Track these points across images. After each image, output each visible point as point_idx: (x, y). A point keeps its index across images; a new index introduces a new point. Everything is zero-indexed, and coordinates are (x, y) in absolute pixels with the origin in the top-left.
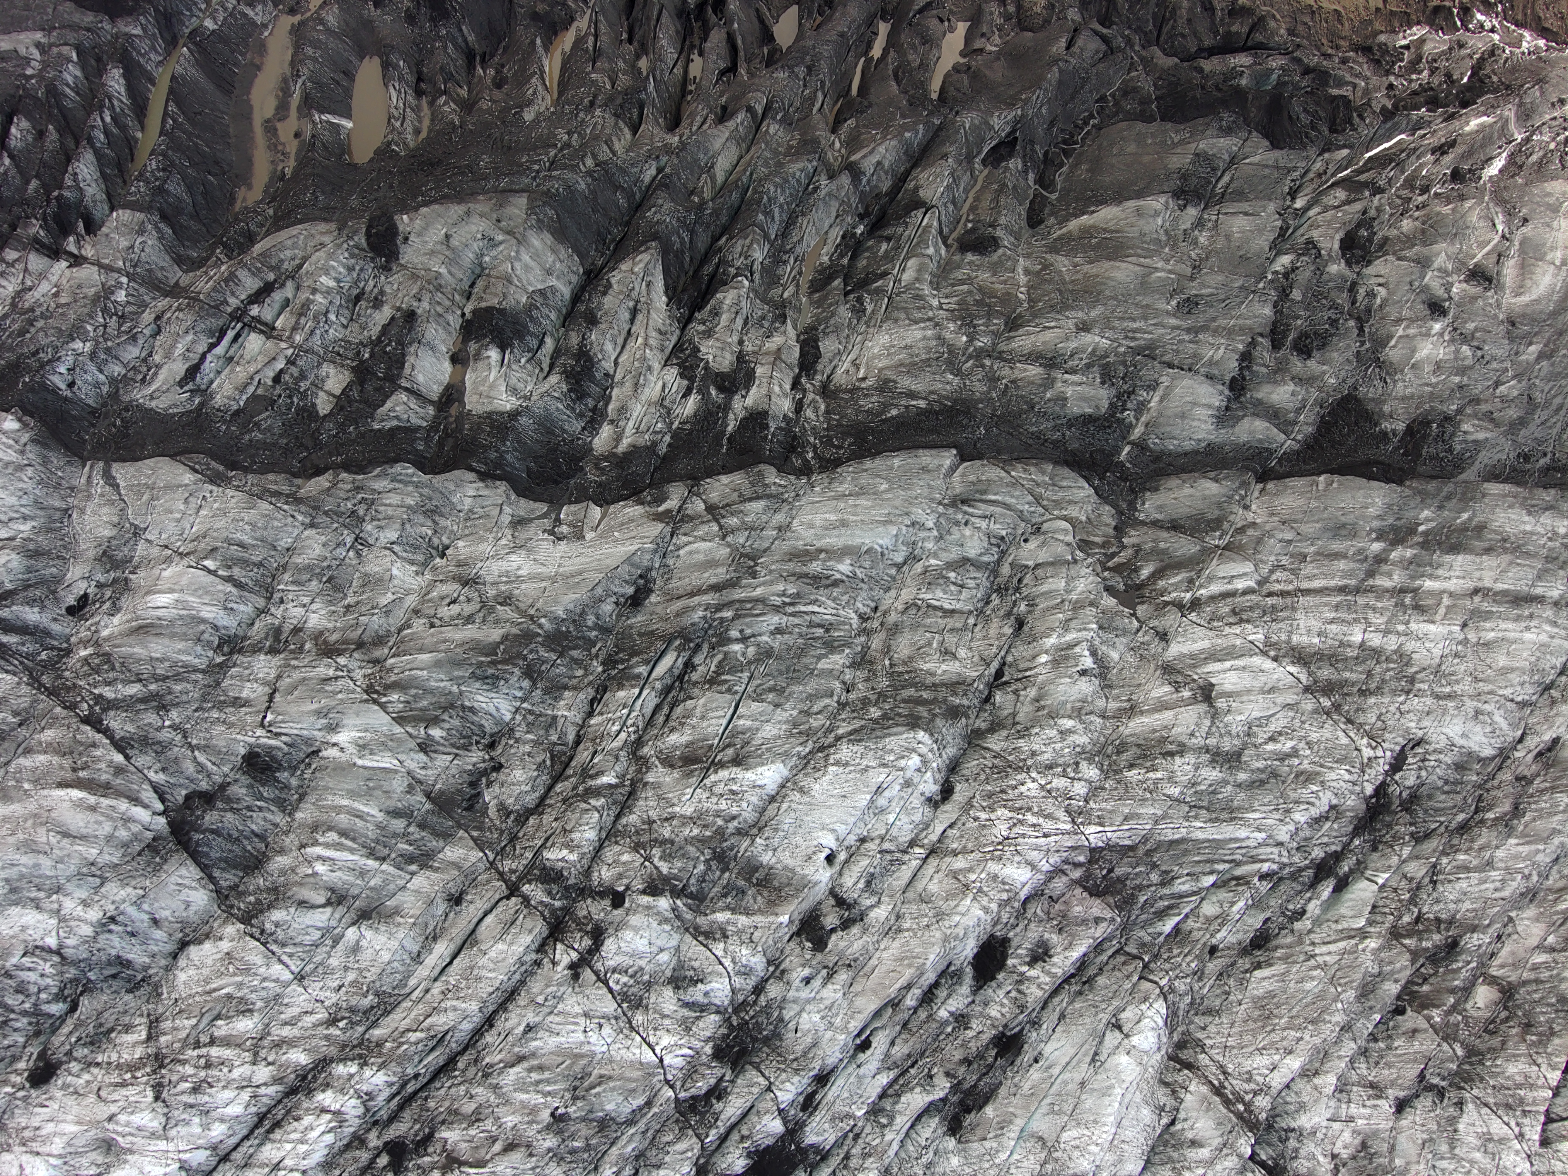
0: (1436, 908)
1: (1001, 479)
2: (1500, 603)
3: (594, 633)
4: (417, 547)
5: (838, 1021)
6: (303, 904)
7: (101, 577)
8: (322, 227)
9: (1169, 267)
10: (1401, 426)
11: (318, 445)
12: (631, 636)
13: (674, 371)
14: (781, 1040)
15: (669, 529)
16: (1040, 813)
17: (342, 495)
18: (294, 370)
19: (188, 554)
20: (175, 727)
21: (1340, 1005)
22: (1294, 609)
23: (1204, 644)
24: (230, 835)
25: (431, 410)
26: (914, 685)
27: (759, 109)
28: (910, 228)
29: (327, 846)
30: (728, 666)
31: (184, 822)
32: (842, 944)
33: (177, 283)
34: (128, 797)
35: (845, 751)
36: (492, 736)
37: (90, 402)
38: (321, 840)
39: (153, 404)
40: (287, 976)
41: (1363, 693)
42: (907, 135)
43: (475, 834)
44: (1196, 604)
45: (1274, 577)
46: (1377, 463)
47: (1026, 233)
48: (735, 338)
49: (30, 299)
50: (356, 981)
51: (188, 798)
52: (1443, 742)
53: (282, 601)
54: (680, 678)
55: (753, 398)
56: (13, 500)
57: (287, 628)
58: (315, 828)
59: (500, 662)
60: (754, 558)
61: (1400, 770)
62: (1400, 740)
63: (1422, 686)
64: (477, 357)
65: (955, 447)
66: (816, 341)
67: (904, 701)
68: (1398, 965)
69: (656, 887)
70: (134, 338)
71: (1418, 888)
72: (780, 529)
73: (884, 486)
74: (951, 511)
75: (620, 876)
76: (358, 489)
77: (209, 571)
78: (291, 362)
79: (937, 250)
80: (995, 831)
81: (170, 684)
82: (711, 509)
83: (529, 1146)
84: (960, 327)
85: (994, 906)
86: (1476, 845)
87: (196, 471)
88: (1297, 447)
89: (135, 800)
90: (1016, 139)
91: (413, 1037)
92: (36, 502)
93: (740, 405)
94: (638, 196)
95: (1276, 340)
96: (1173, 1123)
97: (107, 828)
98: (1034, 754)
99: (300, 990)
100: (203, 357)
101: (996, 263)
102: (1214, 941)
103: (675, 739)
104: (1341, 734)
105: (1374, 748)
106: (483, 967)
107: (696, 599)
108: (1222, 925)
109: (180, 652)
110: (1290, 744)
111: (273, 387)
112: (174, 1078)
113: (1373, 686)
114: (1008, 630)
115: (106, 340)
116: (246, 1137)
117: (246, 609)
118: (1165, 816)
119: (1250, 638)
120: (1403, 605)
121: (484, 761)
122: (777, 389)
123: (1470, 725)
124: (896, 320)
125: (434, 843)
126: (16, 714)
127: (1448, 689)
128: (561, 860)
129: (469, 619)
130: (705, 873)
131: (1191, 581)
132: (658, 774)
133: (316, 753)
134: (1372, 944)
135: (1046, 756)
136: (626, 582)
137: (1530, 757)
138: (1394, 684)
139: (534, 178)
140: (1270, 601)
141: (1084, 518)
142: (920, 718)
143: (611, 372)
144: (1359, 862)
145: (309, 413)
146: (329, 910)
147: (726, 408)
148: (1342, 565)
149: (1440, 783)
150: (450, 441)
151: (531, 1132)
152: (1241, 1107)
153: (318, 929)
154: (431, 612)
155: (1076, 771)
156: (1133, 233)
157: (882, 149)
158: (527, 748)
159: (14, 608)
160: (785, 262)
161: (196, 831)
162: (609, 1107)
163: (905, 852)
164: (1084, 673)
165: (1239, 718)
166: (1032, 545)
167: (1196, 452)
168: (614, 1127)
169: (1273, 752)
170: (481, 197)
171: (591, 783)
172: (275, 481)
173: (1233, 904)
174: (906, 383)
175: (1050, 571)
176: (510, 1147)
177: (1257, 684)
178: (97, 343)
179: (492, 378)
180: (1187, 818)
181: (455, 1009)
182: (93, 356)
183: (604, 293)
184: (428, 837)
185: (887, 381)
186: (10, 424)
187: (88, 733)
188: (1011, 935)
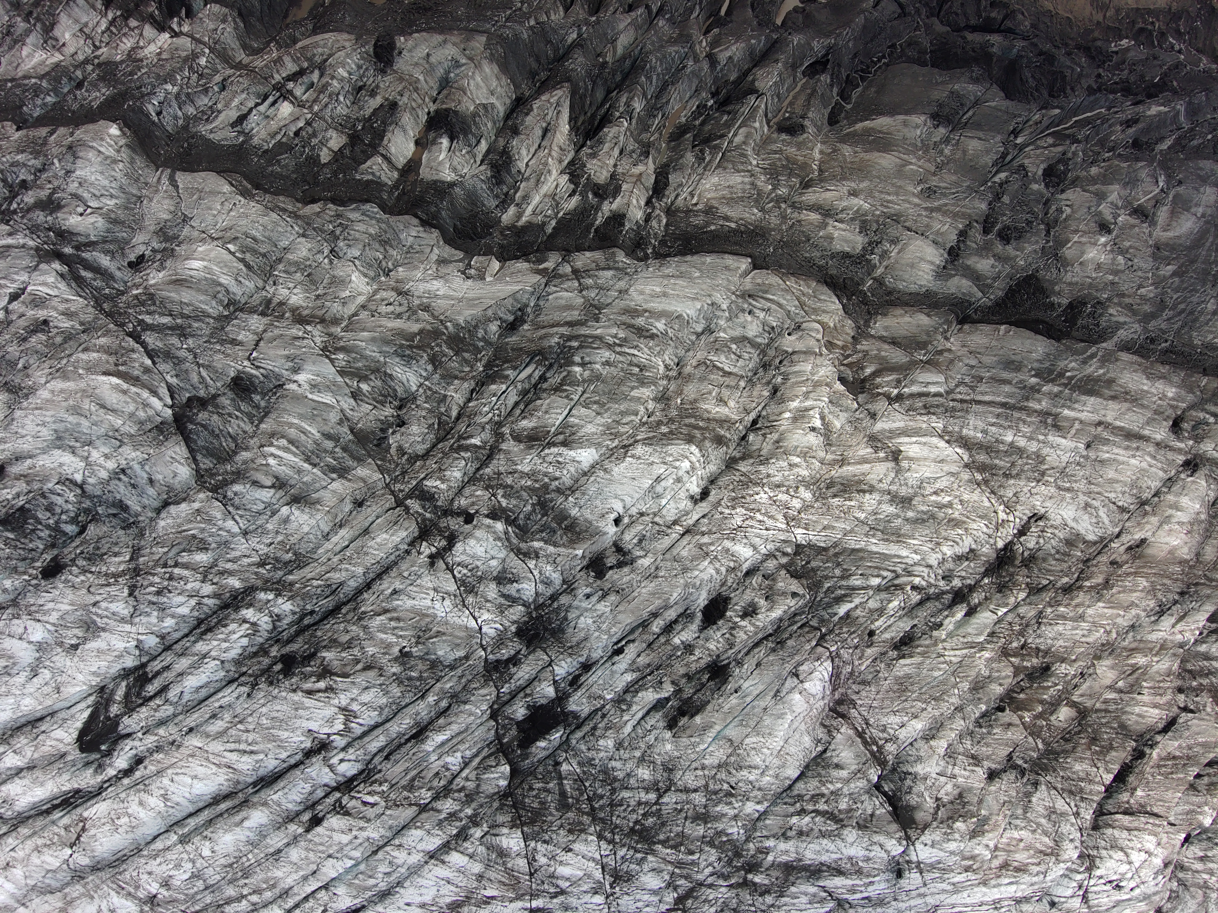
0: (1037, 641)
1: (779, 285)
2: (1116, 435)
3: (482, 344)
4: (371, 266)
5: (604, 626)
6: (256, 483)
7: (155, 245)
8: (345, 36)
9: (920, 163)
10: (1065, 302)
11: (316, 183)
12: (506, 349)
13: (566, 177)
14: (563, 633)
15: (544, 280)
16: (766, 514)
17: (328, 218)
18: (310, 130)
19: (217, 239)
20: (189, 350)
21: (956, 691)
22: (967, 411)
23: (901, 424)
24: (213, 431)
25: (396, 175)
26: (695, 417)
27: (654, 9)
28: (745, 106)
29: (279, 448)
30: (569, 380)
31: (184, 415)
32: (616, 576)
33: (240, 61)
34: (149, 389)
35: (639, 450)
36: (401, 400)
37: (169, 129)
38: (275, 443)
39: (211, 136)
40: (236, 529)
41: (1007, 476)
42: (753, 41)
44: (899, 398)
45: (958, 390)
46: (1043, 322)
47: (826, 128)
48: (612, 162)
49: (141, 54)
50: (283, 542)
51: (189, 399)
52: (1058, 521)
53: (275, 284)
54: (535, 386)
55: (617, 204)
56: (106, 183)
57: (276, 301)
58: (273, 435)
59: (415, 347)
60: (599, 309)
61: (1025, 534)
62: (1027, 512)
63: (1049, 479)
64: (434, 142)
65: (750, 256)
66: (667, 174)
67: (686, 425)
68: (1003, 674)
69: (496, 514)
70: (206, 91)
71: (1027, 626)
72: (620, 292)
73: (697, 274)
74: (740, 300)
75: (473, 504)
76: (339, 216)
77: (230, 252)
78: (308, 123)
79: (762, 127)
80: (733, 522)
81: (191, 321)
82: (575, 272)
83: (381, 669)
84: (769, 180)
85: (723, 570)
86: (1074, 603)
87: (232, 185)
88: (990, 304)
89: (154, 393)
90: (828, 60)
91: (315, 583)
92: (121, 187)
93: (608, 208)
94: (561, 52)
95: (987, 226)
96: (825, 751)
97: (131, 408)
98: (769, 476)
99: (244, 541)
100: (251, 110)
101: (801, 143)
102: (873, 627)
103: (525, 423)
104: (985, 499)
105: (1008, 514)
106: (371, 548)
107: (555, 330)
108: (880, 616)
109: (201, 301)
110: (948, 499)
111: (294, 138)
112: (145, 583)
113: (1014, 472)
114: (766, 393)
115: (188, 88)
116: (186, 635)
117: (250, 285)
118: (852, 531)
119: (933, 425)
120: (1045, 423)
121: (393, 416)
122: (634, 201)
123: (1080, 513)
124: (725, 169)
125: (350, 463)
126: (82, 324)
127: (1068, 485)
128: (435, 487)
129: (398, 316)
130: (530, 514)
131: (899, 381)
132: (509, 445)
133: (281, 386)
134: (987, 655)
135: (777, 478)
136: (509, 311)
137: (1123, 549)
138: (1029, 474)
139: (494, 25)
140: (951, 404)
141: (832, 325)
142: (694, 437)
143: (523, 171)
144: (986, 598)
145: (314, 160)
146: (272, 491)
147: (598, 208)
148: (1007, 388)
149: (1053, 552)
150: (406, 198)
151: (384, 660)
152: (875, 748)
153: (263, 502)
154: (374, 308)
155: (796, 492)
156: (899, 136)
157: (734, 48)
158: (423, 413)
159: (94, 254)
160: (655, 116)
161: (191, 423)
162: (440, 653)
163: (669, 527)
164: (813, 429)
165: (915, 475)
166: (793, 337)
167: (918, 294)
168: (441, 668)
169: (935, 502)
170: (455, 32)
171: (463, 442)
172: (283, 201)
173: (890, 601)
174: (725, 210)
175: (802, 356)
176: (368, 668)
177: (932, 456)
178: (182, 88)
179: (441, 158)
180: (866, 535)
181: (347, 570)
182: (177, 96)
183: (527, 114)
184: (347, 457)
185: (712, 207)
186: (114, 130)
187: (131, 342)
188: (732, 595)
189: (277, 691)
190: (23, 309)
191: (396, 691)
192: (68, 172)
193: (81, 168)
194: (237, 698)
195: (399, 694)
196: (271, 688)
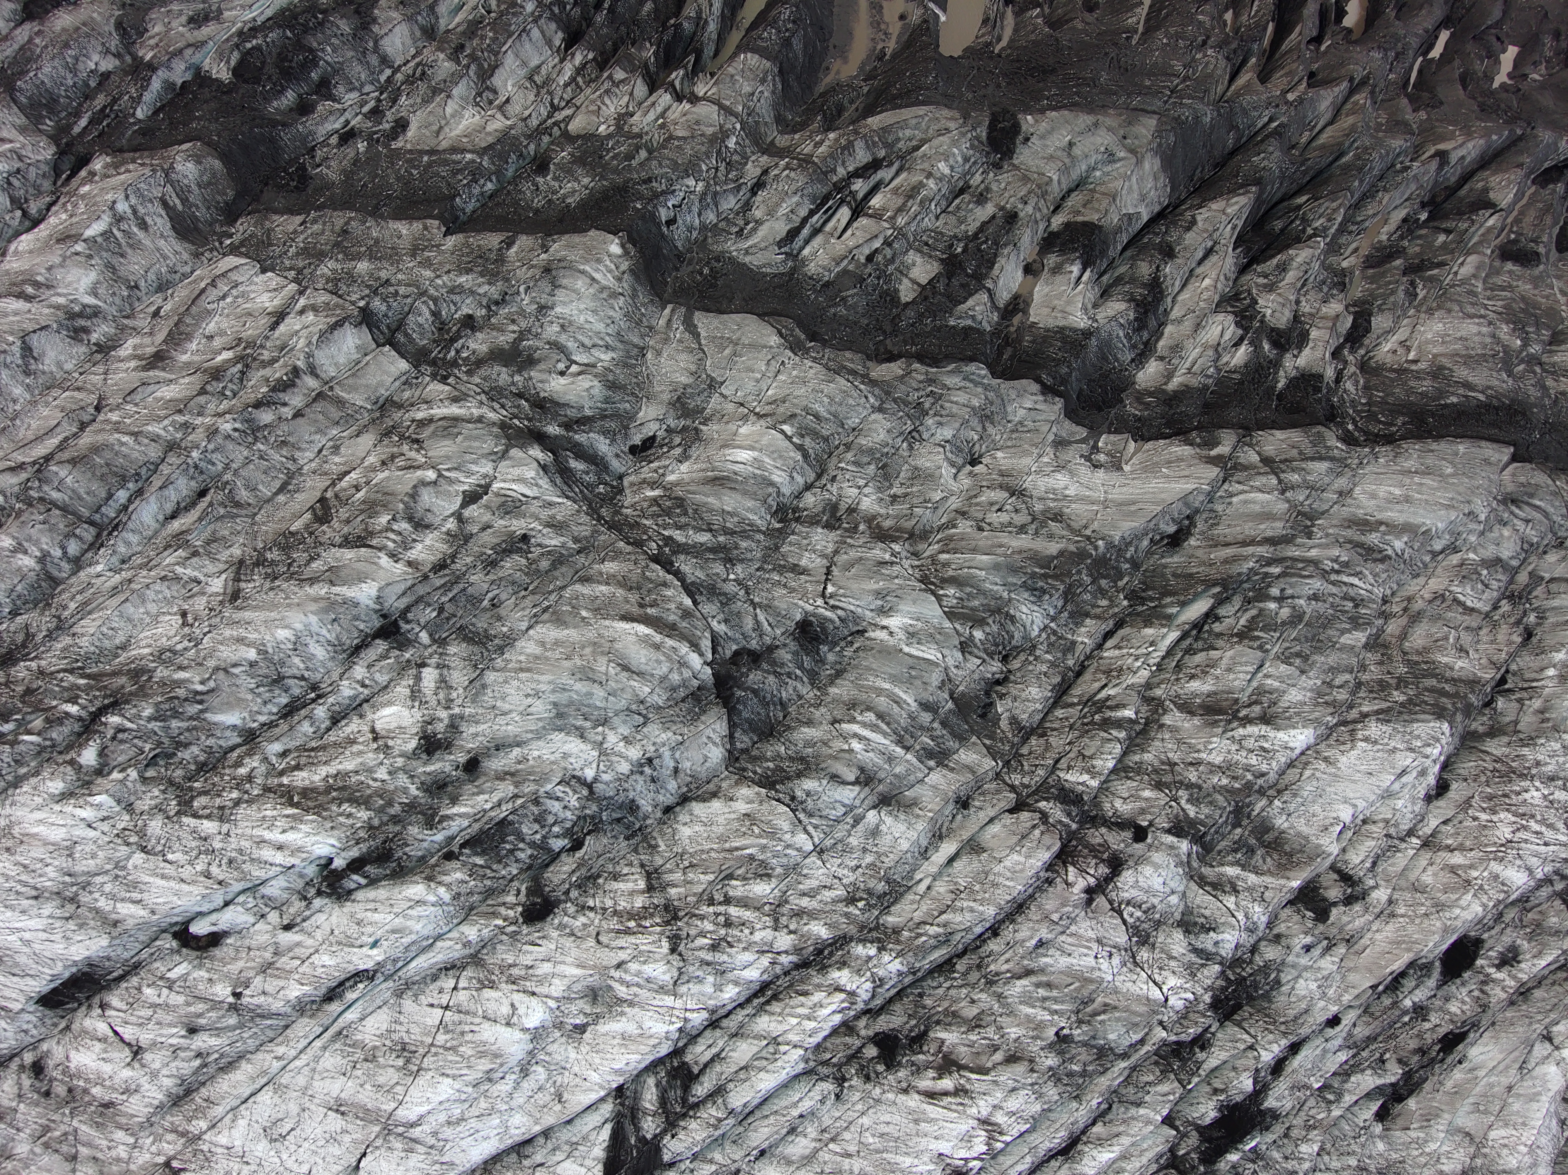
1: (1548, 486)
3: (1127, 566)
4: (961, 451)
5: (1331, 992)
6: (835, 778)
7: (671, 422)
8: (946, 112)
11: (896, 332)
12: (1163, 575)
13: (1230, 318)
14: (1270, 1001)
15: (1222, 474)
16: (1542, 822)
17: (914, 385)
18: (888, 252)
19: (764, 416)
20: (738, 582)
24: (764, 698)
25: (997, 318)
26: (1435, 676)
28: (1476, 225)
29: (864, 725)
30: (1261, 623)
31: (728, 676)
32: (1344, 918)
33: (773, 143)
34: (688, 642)
35: (1373, 729)
36: (1011, 649)
37: (680, 244)
38: (858, 718)
39: (747, 259)
40: (808, 846)
42: (1494, 137)
43: (988, 742)
48: (1294, 297)
50: (873, 864)
51: (737, 653)
53: (838, 479)
54: (1200, 626)
55: (1305, 358)
56: (600, 327)
57: (843, 506)
58: (852, 705)
59: (1051, 577)
60: (1311, 518)
65: (1514, 445)
66: (1369, 315)
67: (1427, 690)
69: (1182, 828)
70: (738, 189)
72: (1340, 494)
73: (1450, 470)
74: (1501, 508)
75: (1143, 811)
76: (929, 380)
77: (785, 435)
78: (888, 243)
80: (1498, 833)
81: (736, 539)
82: (1267, 461)
83: (1031, 1061)
84: (1514, 330)
85: (1489, 905)
87: (781, 335)
89: (694, 646)
91: (930, 930)
92: (618, 334)
93: (1291, 364)
94: (1243, 141)
97: (664, 669)
98: (1538, 763)
99: (819, 863)
100: (805, 221)
101: (1537, 277)
103: (1195, 686)
106: (999, 874)
107: (1250, 550)
109: (748, 510)
111: (865, 266)
112: (693, 932)
114: (1516, 639)
115: (716, 184)
116: (741, 1006)
117: (800, 481)
121: (1001, 672)
124: (1449, 311)
125: (951, 743)
126: (576, 540)
128: (1083, 784)
129: (1022, 529)
130: (1221, 826)
132: (1173, 718)
133: (861, 633)
135: (1549, 767)
136: (1173, 520)
139: (1166, 102)
142: (1444, 709)
143: (1169, 308)
145: (891, 297)
146: (856, 788)
147: (1278, 364)
150: (1011, 349)
151: (1035, 1048)
153: (844, 805)
154: (980, 516)
158: (1044, 668)
159: (591, 435)
160: (1350, 233)
161: (739, 688)
162: (1111, 1036)
163: (1403, 840)
166: (1552, 557)
168: (1112, 1057)
170: (1111, 111)
171: (1109, 714)
172: (849, 359)
174: (1463, 373)
175: (1563, 587)
176: (1012, 1059)
178: (708, 186)
179: (1070, 293)
181: (971, 910)
182: (703, 196)
183: (1188, 229)
184: (948, 736)
185: (1441, 368)
186: (615, 249)
187: (658, 572)
188: (1485, 936)
189: (878, 1091)
190: (487, 517)
191: (1052, 1092)
192: (543, 309)
193: (564, 303)
194: (822, 1102)
195: (1057, 1097)
196: (869, 1086)
